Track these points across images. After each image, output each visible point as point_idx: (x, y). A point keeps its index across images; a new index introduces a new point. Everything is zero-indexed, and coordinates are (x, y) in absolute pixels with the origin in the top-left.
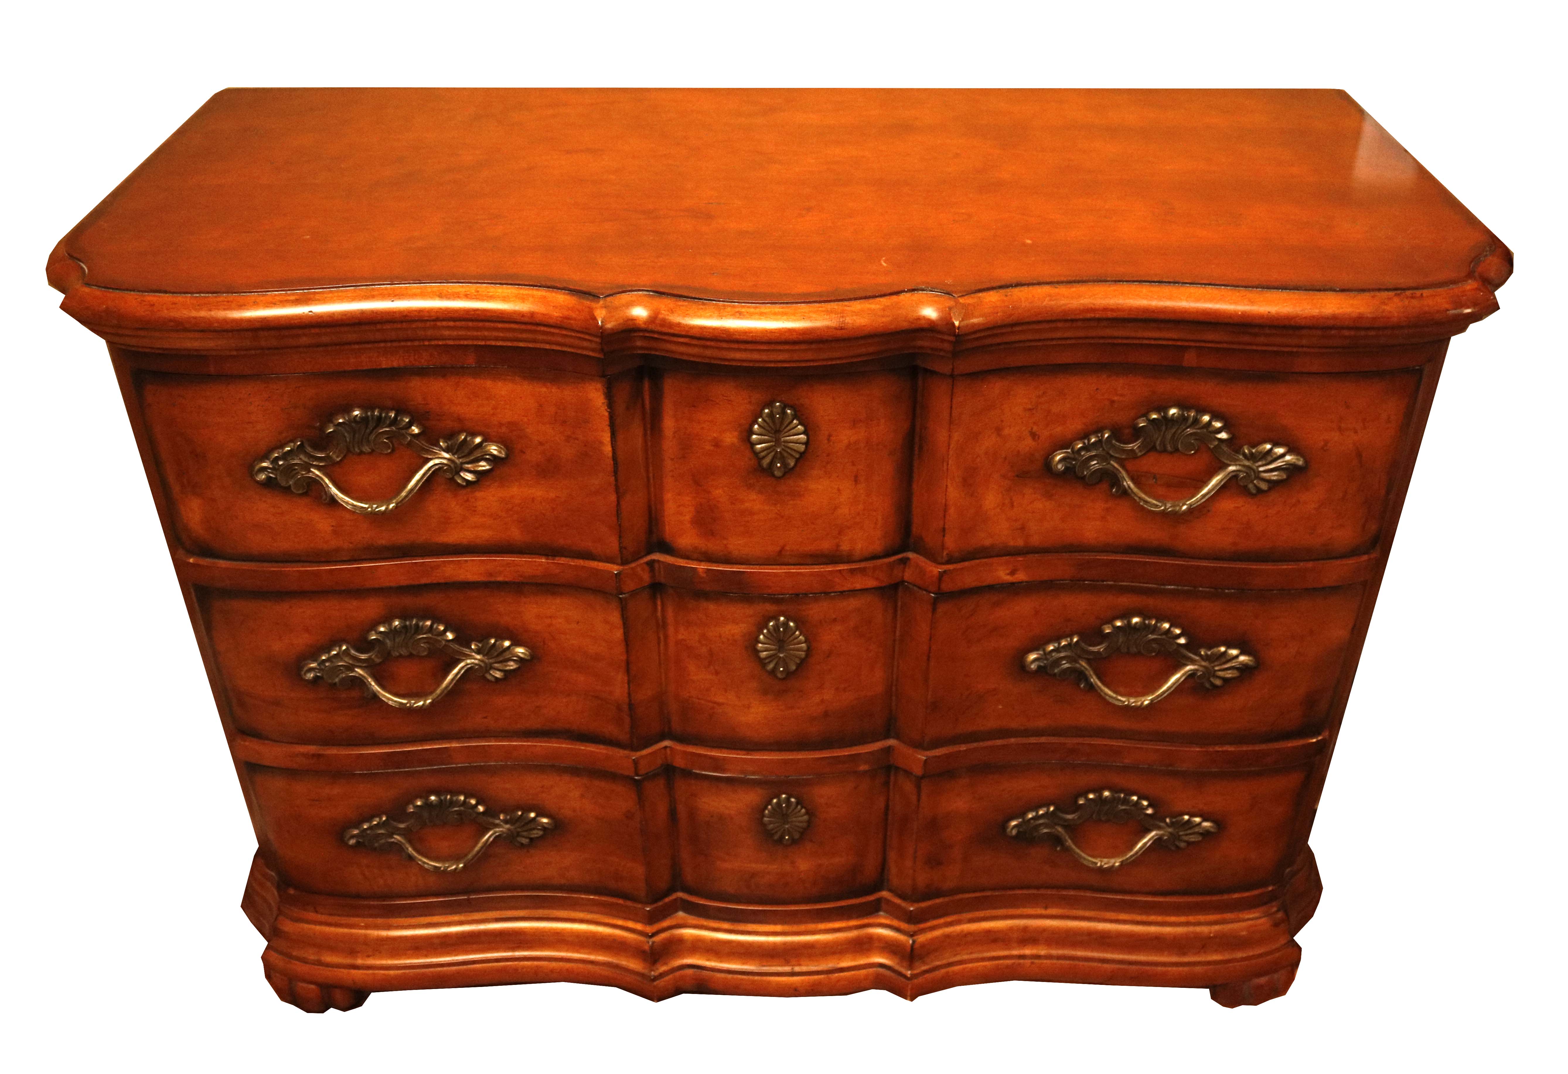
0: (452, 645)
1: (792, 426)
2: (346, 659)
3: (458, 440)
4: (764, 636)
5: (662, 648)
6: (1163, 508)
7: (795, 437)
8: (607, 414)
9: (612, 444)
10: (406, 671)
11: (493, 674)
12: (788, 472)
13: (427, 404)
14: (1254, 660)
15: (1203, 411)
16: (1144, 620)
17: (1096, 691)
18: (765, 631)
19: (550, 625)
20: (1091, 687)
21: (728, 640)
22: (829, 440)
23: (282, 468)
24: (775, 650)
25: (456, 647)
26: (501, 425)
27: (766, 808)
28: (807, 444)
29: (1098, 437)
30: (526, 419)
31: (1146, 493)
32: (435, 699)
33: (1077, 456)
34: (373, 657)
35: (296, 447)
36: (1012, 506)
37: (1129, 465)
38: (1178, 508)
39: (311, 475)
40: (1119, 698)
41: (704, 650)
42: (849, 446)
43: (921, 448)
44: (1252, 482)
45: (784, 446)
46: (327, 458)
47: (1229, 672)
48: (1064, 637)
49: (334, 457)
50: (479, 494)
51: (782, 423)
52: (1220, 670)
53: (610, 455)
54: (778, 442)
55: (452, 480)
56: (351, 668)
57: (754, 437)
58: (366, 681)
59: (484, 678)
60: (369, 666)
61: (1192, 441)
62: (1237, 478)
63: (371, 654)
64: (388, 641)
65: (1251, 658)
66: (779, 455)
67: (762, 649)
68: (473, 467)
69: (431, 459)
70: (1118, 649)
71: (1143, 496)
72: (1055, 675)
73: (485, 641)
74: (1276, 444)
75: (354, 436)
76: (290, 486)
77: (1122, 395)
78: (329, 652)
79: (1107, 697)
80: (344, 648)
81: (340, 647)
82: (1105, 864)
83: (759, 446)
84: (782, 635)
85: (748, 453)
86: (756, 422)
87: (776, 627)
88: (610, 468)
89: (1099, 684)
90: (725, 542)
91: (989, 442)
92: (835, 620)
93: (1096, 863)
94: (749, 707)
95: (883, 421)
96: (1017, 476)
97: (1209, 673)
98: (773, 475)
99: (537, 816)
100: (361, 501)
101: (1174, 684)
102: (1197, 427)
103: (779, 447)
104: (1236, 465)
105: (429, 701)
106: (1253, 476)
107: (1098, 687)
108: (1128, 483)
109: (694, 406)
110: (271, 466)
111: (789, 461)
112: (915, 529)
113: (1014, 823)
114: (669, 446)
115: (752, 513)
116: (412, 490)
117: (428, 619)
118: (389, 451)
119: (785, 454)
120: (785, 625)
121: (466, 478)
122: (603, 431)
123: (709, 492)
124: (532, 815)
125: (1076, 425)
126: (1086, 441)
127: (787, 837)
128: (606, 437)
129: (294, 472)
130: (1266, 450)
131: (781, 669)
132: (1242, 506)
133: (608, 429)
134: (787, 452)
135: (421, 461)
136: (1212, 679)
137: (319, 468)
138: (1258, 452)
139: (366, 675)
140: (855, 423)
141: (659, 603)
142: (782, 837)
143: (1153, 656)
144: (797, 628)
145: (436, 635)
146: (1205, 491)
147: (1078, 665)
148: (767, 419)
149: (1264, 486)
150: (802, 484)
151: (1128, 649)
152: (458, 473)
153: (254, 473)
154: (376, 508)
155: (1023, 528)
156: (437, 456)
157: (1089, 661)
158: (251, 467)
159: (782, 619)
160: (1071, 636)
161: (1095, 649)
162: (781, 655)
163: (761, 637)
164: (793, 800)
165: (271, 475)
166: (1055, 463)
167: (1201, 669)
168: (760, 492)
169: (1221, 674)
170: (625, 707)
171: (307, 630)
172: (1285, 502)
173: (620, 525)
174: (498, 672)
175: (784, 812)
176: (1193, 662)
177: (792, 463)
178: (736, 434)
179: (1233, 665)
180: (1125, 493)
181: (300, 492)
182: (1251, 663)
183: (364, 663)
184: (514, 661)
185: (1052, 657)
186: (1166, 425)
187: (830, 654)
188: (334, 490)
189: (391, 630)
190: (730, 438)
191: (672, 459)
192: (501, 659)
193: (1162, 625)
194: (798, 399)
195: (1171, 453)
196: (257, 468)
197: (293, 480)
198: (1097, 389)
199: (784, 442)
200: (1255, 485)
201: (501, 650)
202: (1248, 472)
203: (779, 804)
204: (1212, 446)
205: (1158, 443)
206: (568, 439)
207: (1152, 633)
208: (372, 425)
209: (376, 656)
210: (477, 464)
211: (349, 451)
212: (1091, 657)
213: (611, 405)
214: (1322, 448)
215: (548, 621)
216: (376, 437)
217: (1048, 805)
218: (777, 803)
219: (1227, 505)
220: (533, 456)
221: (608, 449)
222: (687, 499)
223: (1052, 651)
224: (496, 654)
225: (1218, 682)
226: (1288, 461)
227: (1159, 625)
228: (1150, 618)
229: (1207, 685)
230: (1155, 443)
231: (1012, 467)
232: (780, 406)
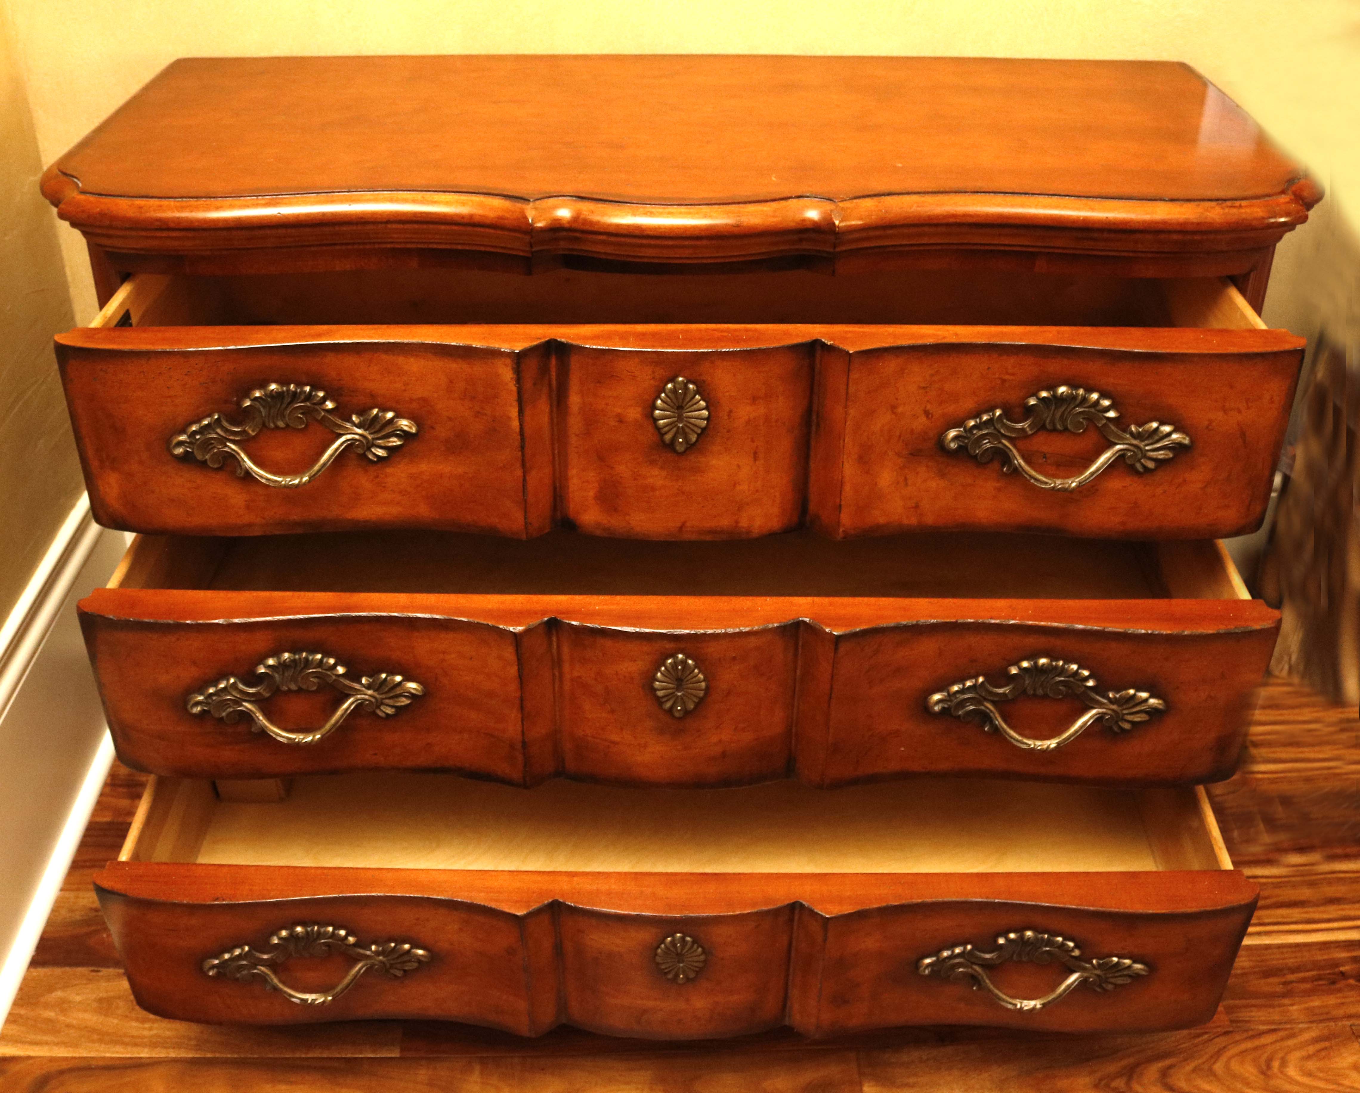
0: (342, 680)
1: (694, 401)
2: (234, 693)
3: (370, 415)
4: (662, 673)
5: (557, 686)
6: (1052, 485)
7: (696, 413)
8: (515, 389)
9: (519, 419)
10: (297, 706)
11: (384, 710)
12: (690, 447)
13: (340, 380)
14: (1163, 704)
15: (1089, 390)
16: (1052, 661)
17: (1001, 734)
18: (663, 669)
19: (443, 660)
20: (996, 730)
21: (625, 677)
22: (729, 416)
23: (198, 442)
24: (673, 688)
25: (347, 682)
26: (412, 400)
27: (658, 947)
28: (708, 419)
29: (990, 415)
30: (436, 395)
31: (1036, 471)
32: (324, 735)
33: (969, 435)
34: (261, 691)
35: (213, 421)
36: (907, 485)
37: (1020, 444)
38: (1067, 486)
39: (226, 449)
40: (1025, 741)
41: (599, 688)
42: (748, 422)
43: (818, 425)
44: (1139, 461)
45: (686, 421)
46: (244, 432)
47: (1139, 715)
48: (970, 678)
49: (251, 432)
50: (389, 470)
51: (684, 399)
52: (1127, 714)
53: (518, 430)
54: (680, 419)
55: (364, 456)
56: (238, 702)
57: (657, 412)
58: (253, 715)
59: (374, 713)
60: (256, 700)
61: (1081, 420)
62: (1124, 459)
63: (259, 688)
64: (276, 675)
65: (1160, 702)
66: (681, 431)
67: (659, 688)
68: (384, 443)
69: (342, 435)
70: (1024, 692)
71: (1033, 473)
72: (959, 716)
73: (376, 676)
74: (1162, 423)
75: (270, 411)
76: (206, 460)
77: (1013, 374)
78: (216, 686)
79: (1012, 740)
80: (232, 680)
81: (228, 680)
82: (1026, 1006)
83: (662, 422)
84: (680, 673)
85: (651, 429)
86: (659, 397)
87: (675, 665)
88: (517, 444)
89: (1005, 726)
90: (627, 518)
91: (883, 420)
92: (734, 658)
93: (1016, 1005)
94: (645, 746)
95: (781, 399)
96: (911, 454)
97: (1118, 717)
98: (675, 451)
99: (412, 948)
100: (275, 473)
101: (1081, 727)
102: (1086, 405)
103: (681, 422)
104: (1123, 444)
105: (318, 736)
106: (1140, 455)
107: (1003, 728)
108: (1019, 461)
109: (599, 382)
110: (188, 440)
111: (691, 436)
112: (812, 507)
113: (928, 961)
114: (575, 423)
115: (653, 489)
116: (324, 464)
117: (318, 653)
118: (303, 426)
119: (687, 430)
120: (684, 663)
121: (377, 453)
122: (510, 406)
123: (612, 468)
124: (407, 946)
125: (969, 404)
126: (978, 420)
127: (681, 976)
128: (514, 412)
129: (210, 447)
130: (1152, 429)
131: (679, 708)
132: (1130, 485)
133: (515, 404)
134: (690, 428)
135: (334, 436)
136: (1120, 723)
137: (234, 442)
138: (1145, 431)
139: (253, 709)
140: (754, 399)
141: (554, 639)
142: (677, 975)
143: (1060, 699)
144: (696, 666)
145: (326, 670)
146: (1093, 468)
147: (983, 708)
148: (670, 395)
149: (1151, 465)
150: (703, 459)
151: (1035, 690)
152: (369, 449)
153: (171, 446)
154: (290, 481)
155: (917, 507)
156: (349, 432)
157: (993, 703)
158: (168, 441)
159: (680, 656)
160: (976, 677)
161: (1001, 691)
162: (679, 694)
163: (659, 674)
164: (688, 939)
165: (188, 449)
166: (947, 441)
167: (1109, 712)
168: (662, 468)
169: (1129, 718)
170: (519, 746)
171: (194, 663)
172: (1171, 481)
173: (526, 501)
174: (389, 709)
175: (679, 950)
176: (1101, 705)
177: (694, 438)
178: (639, 409)
179: (1143, 708)
180: (1016, 472)
181: (216, 466)
182: (1161, 707)
183: (252, 697)
184: (405, 696)
185: (956, 698)
186: (1056, 404)
187: (729, 693)
188: (249, 464)
189: (280, 664)
190: (634, 413)
191: (577, 435)
192: (391, 695)
193: (1069, 667)
194: (700, 375)
195: (1060, 432)
196: (175, 441)
197: (209, 454)
198: (989, 368)
199: (687, 417)
200: (1142, 464)
201: (392, 685)
202: (1136, 450)
203: (673, 943)
204: (1100, 425)
205: (1048, 421)
206: (477, 414)
207: (1059, 675)
208: (287, 400)
209: (265, 690)
210: (388, 440)
211: (264, 425)
212: (996, 699)
213: (519, 380)
214: (1207, 427)
215: (441, 656)
216: (291, 412)
217: (964, 944)
218: (671, 942)
219: (1115, 484)
220: (442, 432)
221: (515, 424)
222: (591, 475)
223: (957, 692)
224: (387, 689)
225: (1127, 726)
226: (1174, 440)
227: (1066, 666)
228: (1057, 660)
229: (1116, 729)
230: (1045, 421)
231: (906, 445)
232: (683, 381)
